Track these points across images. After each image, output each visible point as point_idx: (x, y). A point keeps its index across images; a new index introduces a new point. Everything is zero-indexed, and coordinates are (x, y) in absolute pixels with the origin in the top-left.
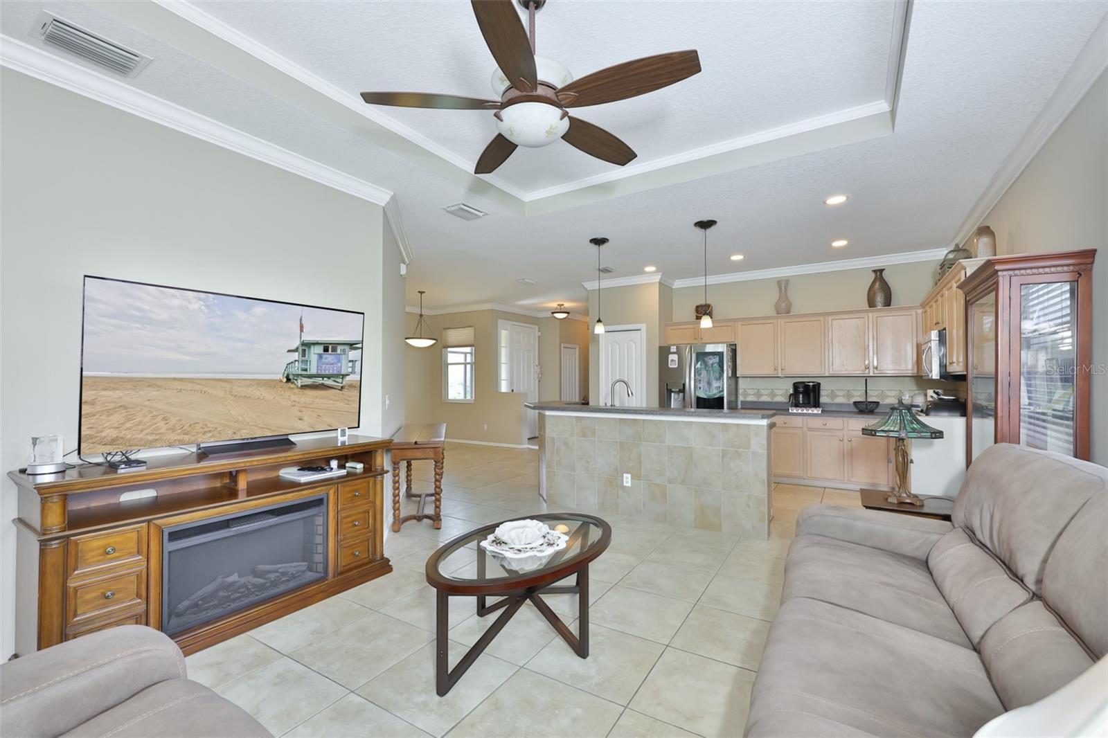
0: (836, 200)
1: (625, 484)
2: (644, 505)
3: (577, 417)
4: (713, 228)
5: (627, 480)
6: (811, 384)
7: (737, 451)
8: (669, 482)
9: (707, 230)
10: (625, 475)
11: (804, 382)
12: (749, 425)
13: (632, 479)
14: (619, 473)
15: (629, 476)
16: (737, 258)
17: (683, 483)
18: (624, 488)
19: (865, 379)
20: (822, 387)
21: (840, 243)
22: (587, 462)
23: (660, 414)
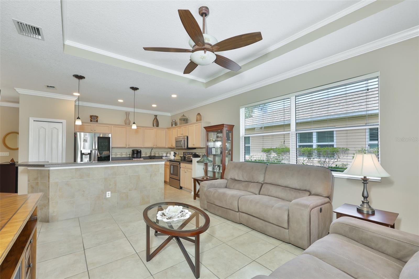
0: (174, 96)
1: (107, 197)
2: (117, 203)
3: (76, 168)
4: (138, 90)
5: (109, 194)
6: (139, 150)
7: (155, 173)
8: (130, 190)
9: (135, 91)
10: (107, 193)
11: (137, 150)
12: (159, 164)
13: (111, 193)
14: (104, 192)
15: (110, 192)
16: (121, 101)
17: (135, 189)
18: (106, 199)
19: (152, 149)
20: (142, 152)
21: (154, 106)
22: (84, 191)
23: (130, 163)
